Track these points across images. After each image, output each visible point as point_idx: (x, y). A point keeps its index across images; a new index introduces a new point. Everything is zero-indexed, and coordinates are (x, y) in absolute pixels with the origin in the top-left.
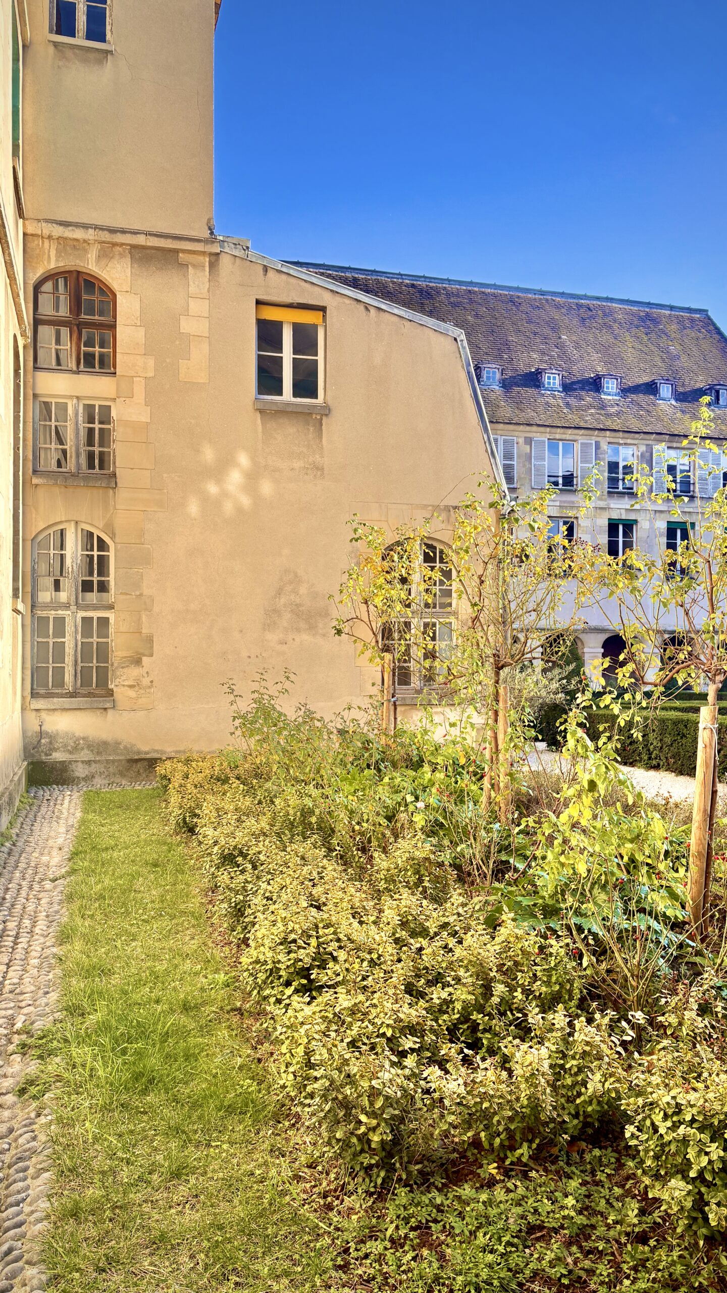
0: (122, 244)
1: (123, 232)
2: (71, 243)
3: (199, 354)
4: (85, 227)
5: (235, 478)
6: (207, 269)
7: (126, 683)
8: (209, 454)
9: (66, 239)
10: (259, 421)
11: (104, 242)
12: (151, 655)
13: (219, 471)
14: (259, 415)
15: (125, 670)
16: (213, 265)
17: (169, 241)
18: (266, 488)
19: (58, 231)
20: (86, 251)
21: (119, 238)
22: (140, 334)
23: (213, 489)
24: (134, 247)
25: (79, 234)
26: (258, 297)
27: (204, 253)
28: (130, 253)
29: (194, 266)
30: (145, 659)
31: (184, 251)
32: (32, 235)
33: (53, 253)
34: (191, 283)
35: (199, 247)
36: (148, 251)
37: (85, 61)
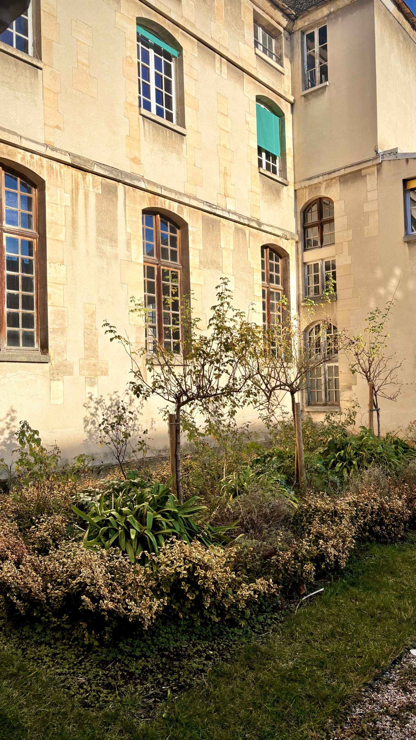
0: (335, 178)
1: (334, 171)
2: (314, 186)
3: (374, 220)
4: (318, 176)
5: (394, 282)
6: (376, 173)
7: (345, 399)
8: (379, 273)
9: (312, 185)
10: (407, 248)
11: (327, 180)
12: (356, 385)
13: (384, 282)
14: (406, 245)
15: (344, 392)
16: (379, 170)
17: (355, 167)
18: (411, 285)
19: (307, 183)
20: (320, 187)
21: (333, 175)
22: (345, 219)
23: (382, 291)
24: (341, 177)
25: (316, 181)
26: (403, 178)
27: (373, 165)
28: (339, 180)
29: (370, 174)
30: (353, 386)
31: (364, 169)
32: (299, 189)
33: (307, 194)
34: (368, 184)
35: (370, 164)
36: (348, 176)
37: (316, 96)
